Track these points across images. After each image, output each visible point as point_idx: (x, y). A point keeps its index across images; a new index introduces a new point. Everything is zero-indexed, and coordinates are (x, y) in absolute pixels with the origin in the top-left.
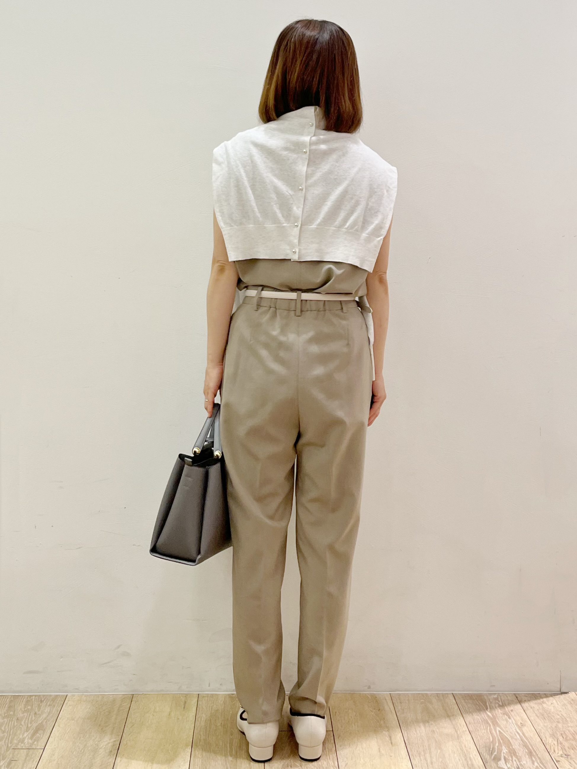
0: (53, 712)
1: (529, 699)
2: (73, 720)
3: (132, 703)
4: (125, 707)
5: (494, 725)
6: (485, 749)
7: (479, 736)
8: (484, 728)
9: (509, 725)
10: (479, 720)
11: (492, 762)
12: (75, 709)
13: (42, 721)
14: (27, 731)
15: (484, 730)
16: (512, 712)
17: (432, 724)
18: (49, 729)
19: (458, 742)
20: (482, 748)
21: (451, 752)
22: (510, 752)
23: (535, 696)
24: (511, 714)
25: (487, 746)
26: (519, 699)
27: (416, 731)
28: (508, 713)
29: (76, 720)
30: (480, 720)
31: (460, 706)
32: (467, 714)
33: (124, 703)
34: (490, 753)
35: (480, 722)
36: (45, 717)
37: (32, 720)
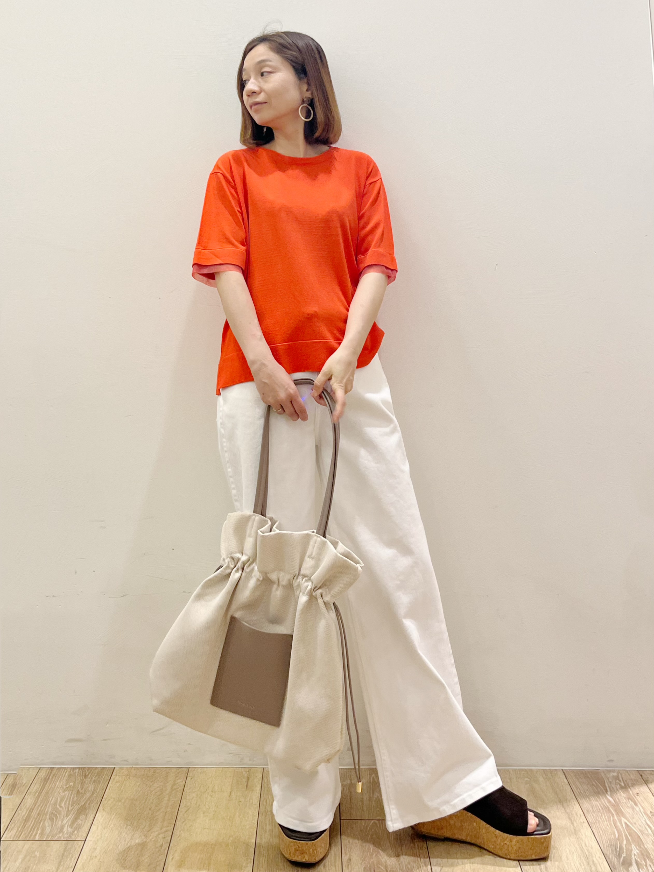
0: (98, 791)
2: (120, 801)
3: (187, 779)
4: (179, 785)
5: (618, 815)
6: (610, 849)
7: (601, 828)
8: (605, 818)
9: (637, 814)
10: (598, 806)
11: (621, 868)
12: (123, 786)
13: (85, 801)
14: (67, 816)
15: (606, 821)
16: (637, 796)
18: (92, 814)
19: (575, 838)
20: (607, 847)
21: (568, 852)
22: (642, 854)
24: (637, 799)
25: (612, 843)
26: (644, 778)
28: (633, 798)
29: (123, 801)
31: (573, 786)
32: (583, 800)
33: (178, 780)
34: (617, 854)
35: (600, 809)
36: (88, 797)
37: (74, 801)
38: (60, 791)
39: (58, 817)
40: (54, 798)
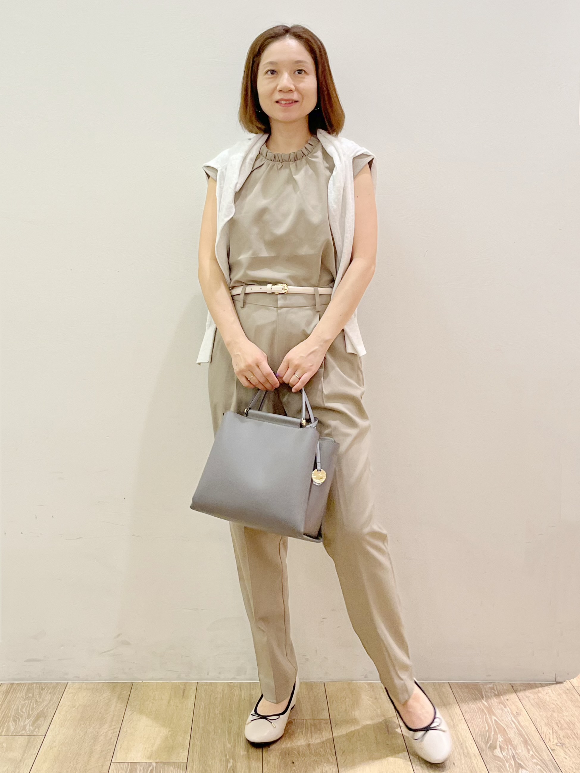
0: (54, 699)
1: (525, 689)
2: (74, 707)
3: (132, 691)
4: (124, 695)
5: (490, 714)
6: (480, 737)
7: (475, 724)
8: (480, 717)
9: (505, 714)
10: (475, 708)
11: (487, 750)
12: (76, 697)
13: (43, 708)
14: (28, 718)
15: (480, 719)
16: (507, 701)
18: (51, 716)
19: (454, 731)
20: (477, 736)
22: (505, 740)
23: (530, 686)
24: (507, 704)
25: (483, 734)
26: (514, 689)
28: (504, 702)
29: (76, 707)
31: (456, 695)
32: (463, 703)
33: (123, 691)
34: (485, 740)
35: (476, 711)
36: (46, 704)
37: (33, 707)
38: (21, 700)
39: (21, 720)
40: (15, 706)
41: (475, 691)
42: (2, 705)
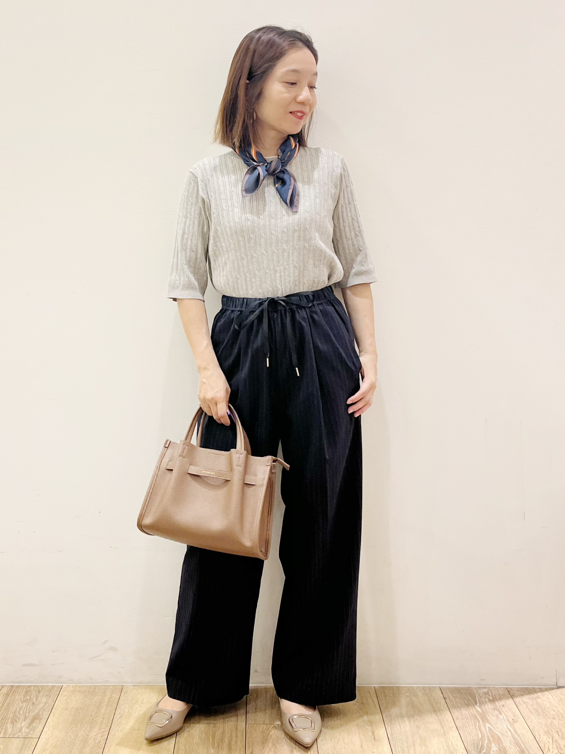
0: (49, 703)
2: (67, 710)
3: (122, 693)
4: (114, 698)
5: (484, 722)
6: (473, 746)
7: (467, 732)
8: (472, 724)
9: (501, 721)
10: (467, 715)
12: (69, 700)
13: (39, 710)
14: (25, 721)
15: (473, 726)
16: (503, 707)
17: (417, 719)
18: (45, 719)
19: (444, 738)
20: (470, 744)
21: (436, 748)
22: (499, 750)
23: (528, 691)
24: (502, 710)
25: (476, 743)
26: (510, 694)
27: (400, 726)
28: (499, 708)
29: (69, 710)
30: (469, 716)
31: (447, 700)
32: (455, 710)
33: (113, 694)
36: (41, 706)
37: (30, 710)
38: (19, 703)
39: (18, 721)
40: (14, 708)
41: (468, 695)
42: (2, 707)
